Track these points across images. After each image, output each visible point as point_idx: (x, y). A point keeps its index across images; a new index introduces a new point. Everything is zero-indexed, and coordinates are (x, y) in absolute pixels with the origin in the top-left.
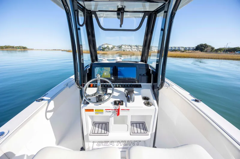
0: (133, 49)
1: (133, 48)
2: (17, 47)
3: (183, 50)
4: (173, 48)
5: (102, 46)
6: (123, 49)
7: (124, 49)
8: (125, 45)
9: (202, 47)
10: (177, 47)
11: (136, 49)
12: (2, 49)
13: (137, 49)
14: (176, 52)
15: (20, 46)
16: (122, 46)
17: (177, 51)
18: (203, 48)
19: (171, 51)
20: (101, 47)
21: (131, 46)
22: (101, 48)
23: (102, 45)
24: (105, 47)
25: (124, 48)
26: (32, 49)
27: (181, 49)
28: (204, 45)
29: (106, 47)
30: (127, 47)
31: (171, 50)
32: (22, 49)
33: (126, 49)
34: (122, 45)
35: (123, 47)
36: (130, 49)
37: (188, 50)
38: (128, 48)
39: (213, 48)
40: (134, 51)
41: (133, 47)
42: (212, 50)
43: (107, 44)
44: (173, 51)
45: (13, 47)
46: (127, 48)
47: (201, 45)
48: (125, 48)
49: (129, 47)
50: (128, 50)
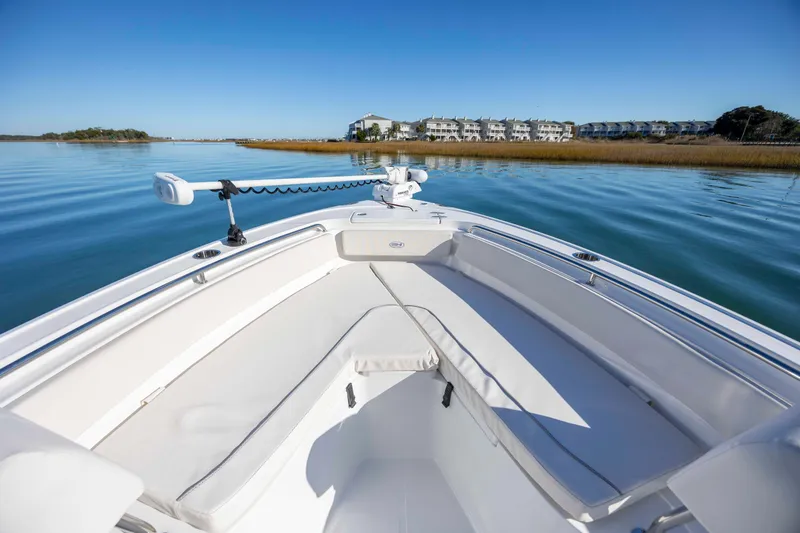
0: (465, 134)
1: (467, 131)
2: (121, 132)
3: (662, 134)
4: (624, 128)
5: (356, 126)
6: (429, 134)
7: (435, 134)
8: (438, 121)
9: (742, 121)
10: (638, 123)
11: (477, 135)
12: (80, 139)
13: (480, 132)
14: (635, 140)
16: (425, 122)
18: (746, 122)
19: (613, 139)
20: (354, 129)
21: (459, 124)
22: (355, 132)
23: (358, 122)
24: (366, 127)
25: (433, 130)
27: (654, 129)
28: (753, 110)
29: (370, 129)
30: (444, 127)
31: (613, 135)
33: (441, 134)
34: (427, 120)
35: (429, 125)
36: (455, 135)
37: (684, 133)
38: (449, 131)
39: (790, 125)
40: (470, 139)
41: (467, 127)
42: (787, 132)
43: (373, 117)
44: (620, 138)
46: (444, 131)
47: (741, 113)
48: (438, 131)
49: (454, 127)
50: (447, 136)
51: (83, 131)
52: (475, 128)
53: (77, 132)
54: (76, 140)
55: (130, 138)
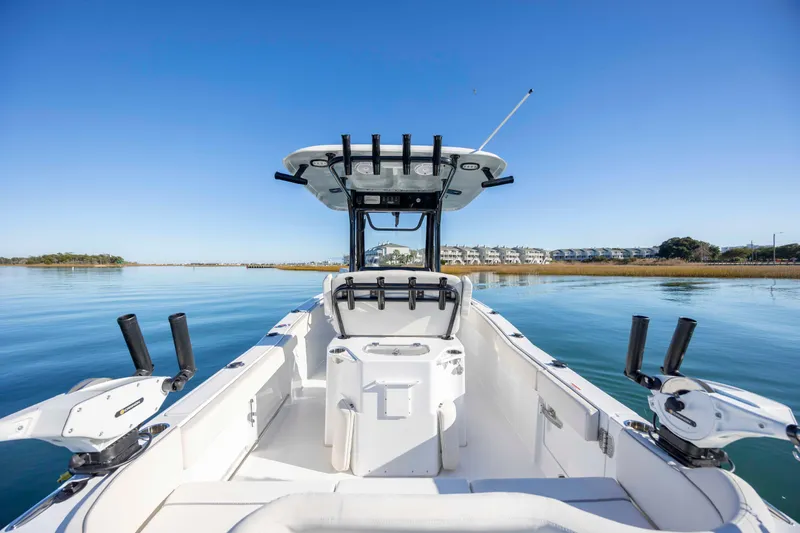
0: (468, 259)
1: (469, 256)
2: (94, 257)
3: (622, 258)
4: (589, 253)
7: (444, 259)
9: (681, 248)
11: (477, 259)
12: (48, 263)
13: (479, 257)
14: (602, 263)
15: (102, 256)
17: (602, 260)
18: (685, 248)
19: (583, 261)
20: (377, 254)
21: (460, 250)
23: (379, 248)
24: (388, 253)
26: (135, 264)
27: (613, 254)
28: (685, 240)
29: (391, 255)
30: (450, 253)
31: (585, 258)
32: (108, 265)
33: (449, 259)
37: (638, 257)
39: (714, 250)
40: (472, 263)
41: (468, 253)
42: (713, 256)
43: (391, 245)
44: (589, 261)
45: (82, 259)
46: (450, 256)
47: (677, 242)
48: (446, 256)
49: (457, 253)
50: (454, 260)
51: (52, 256)
52: (475, 254)
53: (44, 257)
54: (43, 265)
55: (104, 263)
